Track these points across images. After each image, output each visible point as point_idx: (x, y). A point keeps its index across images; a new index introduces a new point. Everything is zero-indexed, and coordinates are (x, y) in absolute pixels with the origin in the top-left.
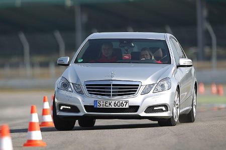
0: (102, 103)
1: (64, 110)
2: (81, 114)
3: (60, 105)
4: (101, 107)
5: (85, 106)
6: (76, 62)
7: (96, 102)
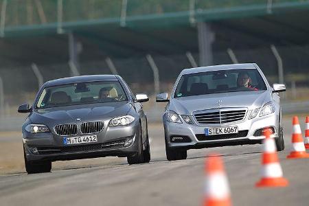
0: (212, 131)
1: (176, 141)
2: (193, 143)
3: (172, 136)
4: (212, 134)
5: (196, 135)
6: (175, 96)
7: (206, 130)
